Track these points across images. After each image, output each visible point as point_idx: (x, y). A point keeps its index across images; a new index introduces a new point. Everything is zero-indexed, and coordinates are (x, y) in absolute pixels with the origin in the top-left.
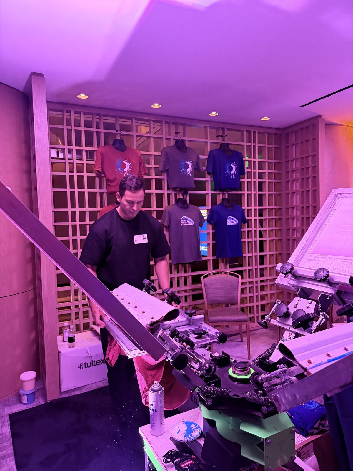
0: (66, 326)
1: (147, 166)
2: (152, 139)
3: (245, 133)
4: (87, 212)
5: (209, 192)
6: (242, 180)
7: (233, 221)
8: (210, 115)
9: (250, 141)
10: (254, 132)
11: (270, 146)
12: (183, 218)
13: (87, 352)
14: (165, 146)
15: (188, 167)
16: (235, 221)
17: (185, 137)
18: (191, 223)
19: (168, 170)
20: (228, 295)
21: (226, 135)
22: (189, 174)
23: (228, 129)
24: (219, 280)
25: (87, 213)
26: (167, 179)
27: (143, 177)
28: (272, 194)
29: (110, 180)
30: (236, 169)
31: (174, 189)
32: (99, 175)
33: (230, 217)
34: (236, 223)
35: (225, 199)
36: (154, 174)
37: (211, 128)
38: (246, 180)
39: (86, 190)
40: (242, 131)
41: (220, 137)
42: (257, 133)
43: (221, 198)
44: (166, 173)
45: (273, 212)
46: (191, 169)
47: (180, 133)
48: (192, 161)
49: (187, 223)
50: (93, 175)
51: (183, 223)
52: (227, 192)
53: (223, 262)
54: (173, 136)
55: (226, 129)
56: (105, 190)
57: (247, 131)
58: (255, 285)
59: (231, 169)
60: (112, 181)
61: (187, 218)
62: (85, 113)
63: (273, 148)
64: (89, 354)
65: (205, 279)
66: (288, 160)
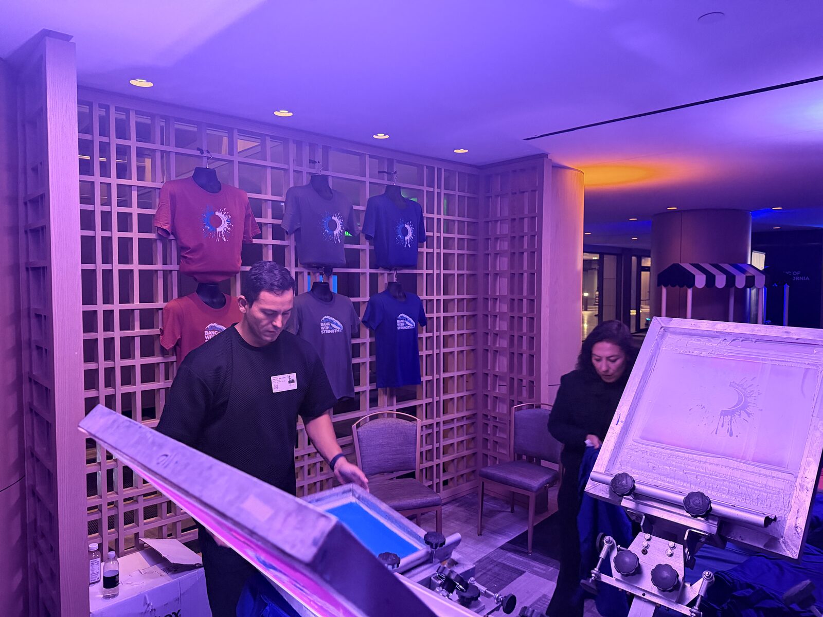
0: (95, 551)
1: (258, 220)
2: (269, 171)
3: (425, 170)
4: (135, 311)
5: (365, 269)
6: (420, 250)
7: (407, 322)
8: (374, 136)
9: (431, 185)
10: (439, 170)
11: (462, 194)
12: (325, 319)
13: (145, 603)
14: (292, 185)
15: (335, 228)
16: (410, 322)
17: (327, 170)
18: (338, 327)
19: (298, 230)
20: (398, 456)
21: (396, 172)
22: (337, 240)
23: (399, 162)
24: (384, 429)
25: (137, 314)
26: (295, 247)
27: (252, 242)
28: (463, 274)
29: (190, 248)
30: (414, 232)
31: (308, 266)
32: (164, 236)
33: (403, 315)
34: (411, 325)
35: (393, 282)
36: (270, 237)
37: (370, 156)
38: (424, 250)
39: (136, 266)
40: (420, 167)
41: (385, 174)
42: (443, 170)
43: (386, 282)
44: (293, 236)
45: (464, 304)
46: (340, 231)
47: (319, 162)
48: (342, 217)
49: (332, 328)
50: (152, 236)
51: (325, 328)
52: (396, 270)
53: (386, 393)
54: (306, 169)
55: (395, 161)
56: (174, 267)
57: (427, 167)
58: (435, 429)
59: (405, 232)
60: (193, 251)
61: (331, 319)
62: (137, 113)
63: (466, 198)
64: (149, 605)
65: (360, 429)
66: (488, 219)
